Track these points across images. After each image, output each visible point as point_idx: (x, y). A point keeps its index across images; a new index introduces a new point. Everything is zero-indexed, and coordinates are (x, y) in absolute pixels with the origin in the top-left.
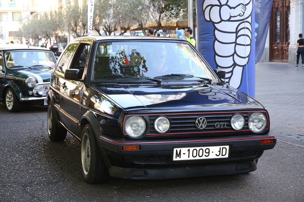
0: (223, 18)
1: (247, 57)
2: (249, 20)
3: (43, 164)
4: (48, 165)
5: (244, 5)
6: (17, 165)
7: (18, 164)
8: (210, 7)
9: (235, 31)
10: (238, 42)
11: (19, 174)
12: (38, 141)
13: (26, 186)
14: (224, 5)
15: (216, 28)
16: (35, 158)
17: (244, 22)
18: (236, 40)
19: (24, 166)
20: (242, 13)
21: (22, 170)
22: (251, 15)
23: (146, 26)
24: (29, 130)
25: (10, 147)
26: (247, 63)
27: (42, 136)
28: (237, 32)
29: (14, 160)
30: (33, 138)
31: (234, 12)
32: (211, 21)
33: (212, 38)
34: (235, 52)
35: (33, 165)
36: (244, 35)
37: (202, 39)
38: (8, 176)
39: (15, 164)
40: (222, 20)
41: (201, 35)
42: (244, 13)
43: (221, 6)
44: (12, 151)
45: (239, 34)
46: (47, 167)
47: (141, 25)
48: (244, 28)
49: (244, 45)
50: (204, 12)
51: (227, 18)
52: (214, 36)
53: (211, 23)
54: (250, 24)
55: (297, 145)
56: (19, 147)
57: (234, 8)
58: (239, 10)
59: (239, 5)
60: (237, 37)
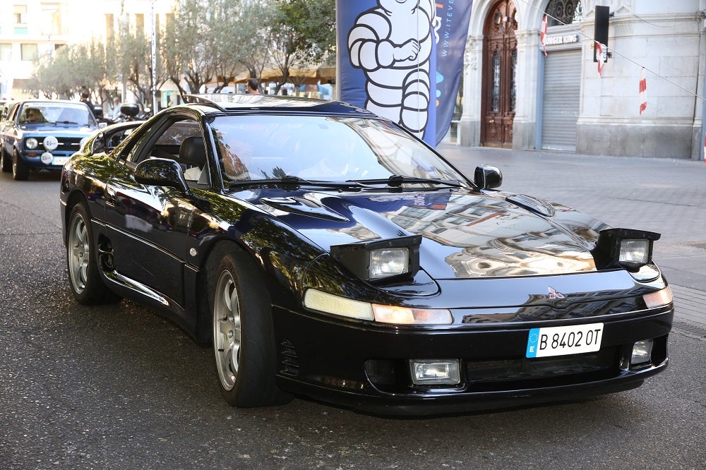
0: (382, 63)
1: (421, 131)
2: (426, 67)
3: (60, 301)
5: (417, 42)
6: (14, 301)
7: (17, 300)
8: (361, 42)
9: (401, 86)
10: (405, 105)
11: (18, 316)
12: (55, 265)
13: (28, 332)
14: (383, 40)
15: (369, 80)
16: (48, 292)
17: (416, 71)
19: (27, 304)
20: (414, 56)
21: (24, 310)
22: (428, 59)
23: (263, 76)
24: (41, 248)
27: (62, 258)
28: (404, 88)
29: (11, 294)
30: (47, 260)
31: (401, 53)
32: (361, 66)
33: (363, 97)
35: (42, 302)
36: (416, 93)
37: (345, 98)
39: (11, 300)
40: (380, 66)
41: (345, 90)
42: (417, 55)
43: (378, 42)
44: (9, 280)
46: (67, 305)
47: (253, 74)
48: (416, 81)
49: (417, 110)
50: (350, 51)
51: (389, 63)
52: (365, 93)
53: (361, 69)
54: (428, 74)
56: (21, 274)
57: (401, 46)
58: (409, 50)
59: (409, 41)
60: (404, 96)
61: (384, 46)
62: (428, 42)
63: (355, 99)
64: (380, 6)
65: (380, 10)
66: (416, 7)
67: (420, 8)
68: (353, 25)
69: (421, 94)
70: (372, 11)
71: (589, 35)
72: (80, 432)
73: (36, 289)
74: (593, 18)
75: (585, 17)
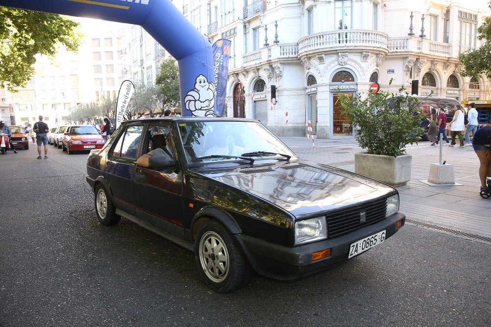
2: (213, 109)
5: (209, 100)
7: (67, 201)
8: (189, 101)
11: (68, 207)
13: (72, 213)
14: (197, 100)
15: (193, 114)
17: (209, 111)
19: (71, 202)
21: (70, 204)
22: (213, 106)
23: (156, 111)
25: (62, 191)
31: (203, 105)
32: (190, 110)
35: (77, 201)
38: (61, 208)
40: (196, 109)
42: (209, 105)
43: (195, 101)
44: (63, 193)
47: (151, 112)
48: (209, 114)
50: (185, 104)
51: (199, 108)
54: (214, 112)
56: (68, 191)
57: (203, 102)
58: (206, 103)
59: (206, 100)
61: (198, 102)
62: (213, 101)
65: (196, 90)
66: (208, 89)
67: (210, 89)
68: (186, 95)
70: (193, 90)
71: (269, 95)
72: (93, 249)
74: (270, 89)
75: (268, 89)
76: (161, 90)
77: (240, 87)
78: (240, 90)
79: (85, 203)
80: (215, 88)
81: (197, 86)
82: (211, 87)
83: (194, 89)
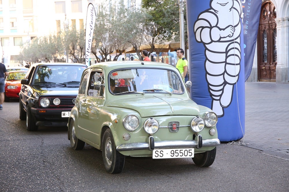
0: (213, 39)
1: (237, 76)
2: (238, 40)
3: (42, 180)
4: (48, 180)
5: (233, 27)
6: (17, 180)
7: (19, 180)
8: (201, 28)
9: (225, 51)
10: (228, 62)
12: (38, 157)
14: (214, 27)
15: (207, 49)
16: (35, 174)
17: (233, 43)
18: (226, 60)
19: (24, 182)
20: (232, 35)
21: (23, 186)
22: (239, 36)
23: (140, 49)
24: (29, 147)
25: (11, 164)
26: (237, 81)
27: (41, 153)
28: (227, 52)
29: (15, 176)
30: (33, 155)
31: (224, 34)
32: (202, 41)
33: (204, 58)
34: (225, 71)
35: (32, 181)
36: (233, 55)
37: (193, 59)
39: (15, 180)
40: (212, 41)
41: (193, 55)
42: (233, 34)
43: (211, 28)
44: (13, 167)
45: (228, 54)
46: (46, 182)
47: (135, 48)
48: (233, 48)
49: (234, 64)
50: (195, 33)
51: (218, 39)
52: (205, 56)
53: (202, 43)
54: (240, 44)
55: (286, 159)
56: (20, 163)
57: (224, 29)
58: (228, 31)
59: (228, 26)
60: (227, 57)
61: (214, 30)
62: (239, 27)
63: (200, 59)
64: (212, 8)
65: (212, 10)
66: (232, 7)
67: (234, 8)
68: (197, 19)
69: (236, 55)
70: (207, 11)
73: (29, 173)
76: (151, 16)
77: (268, 8)
78: (269, 13)
79: (45, 185)
80: (242, 7)
81: (214, 5)
82: (236, 5)
83: (209, 9)
